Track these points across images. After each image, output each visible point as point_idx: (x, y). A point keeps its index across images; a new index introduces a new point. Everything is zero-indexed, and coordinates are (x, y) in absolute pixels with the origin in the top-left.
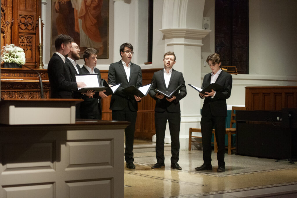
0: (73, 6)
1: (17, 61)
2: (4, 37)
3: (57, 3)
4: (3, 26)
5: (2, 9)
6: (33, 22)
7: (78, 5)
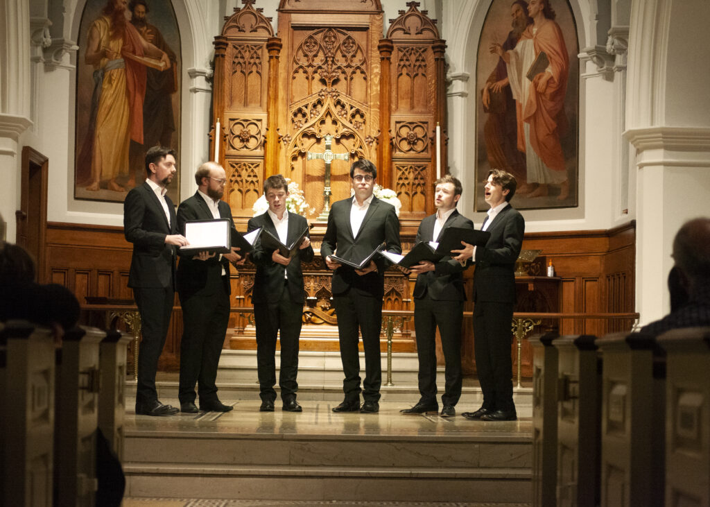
0: (515, 97)
3: (485, 91)
4: (361, 147)
5: (358, 111)
6: (425, 136)
7: (523, 92)
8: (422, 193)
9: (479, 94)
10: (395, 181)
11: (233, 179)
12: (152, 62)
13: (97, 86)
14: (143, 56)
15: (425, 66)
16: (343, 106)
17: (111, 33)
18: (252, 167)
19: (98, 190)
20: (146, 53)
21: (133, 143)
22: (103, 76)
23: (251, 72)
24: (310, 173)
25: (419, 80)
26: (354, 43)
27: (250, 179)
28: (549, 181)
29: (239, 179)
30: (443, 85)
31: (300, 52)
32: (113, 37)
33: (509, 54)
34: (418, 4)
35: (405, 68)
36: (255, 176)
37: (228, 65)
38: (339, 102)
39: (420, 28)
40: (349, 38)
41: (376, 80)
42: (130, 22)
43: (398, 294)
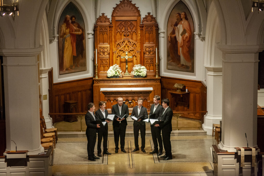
0: (177, 40)
1: (141, 74)
2: (136, 59)
3: (169, 37)
4: (135, 53)
5: (134, 44)
6: (153, 50)
7: (180, 39)
8: (152, 65)
9: (168, 38)
10: (145, 63)
11: (101, 63)
12: (77, 33)
13: (63, 43)
14: (75, 32)
15: (153, 31)
16: (130, 42)
17: (66, 28)
18: (106, 60)
19: (65, 71)
20: (76, 31)
21: (74, 56)
22: (65, 40)
23: (105, 34)
24: (122, 61)
25: (151, 35)
26: (133, 24)
27: (105, 63)
28: (187, 65)
29: (102, 63)
30: (158, 34)
31: (118, 27)
32: (67, 29)
33: (176, 28)
34: (150, 13)
35: (147, 31)
36: (107, 62)
37: (98, 32)
38: (129, 41)
39: (151, 20)
40: (131, 23)
41: (139, 35)
42: (71, 23)
43: (146, 100)
